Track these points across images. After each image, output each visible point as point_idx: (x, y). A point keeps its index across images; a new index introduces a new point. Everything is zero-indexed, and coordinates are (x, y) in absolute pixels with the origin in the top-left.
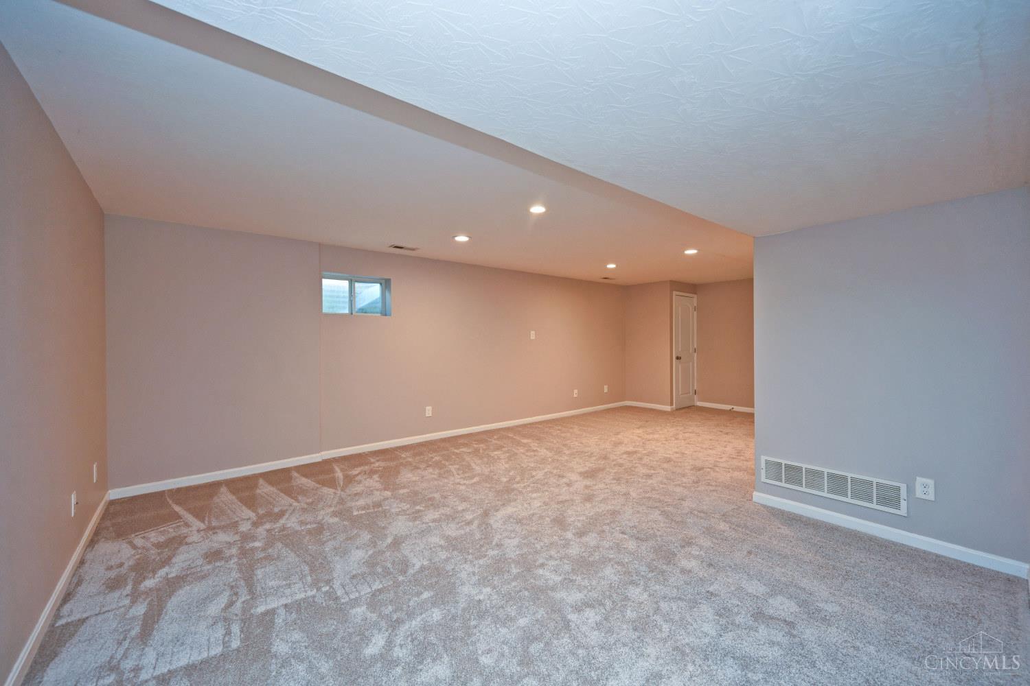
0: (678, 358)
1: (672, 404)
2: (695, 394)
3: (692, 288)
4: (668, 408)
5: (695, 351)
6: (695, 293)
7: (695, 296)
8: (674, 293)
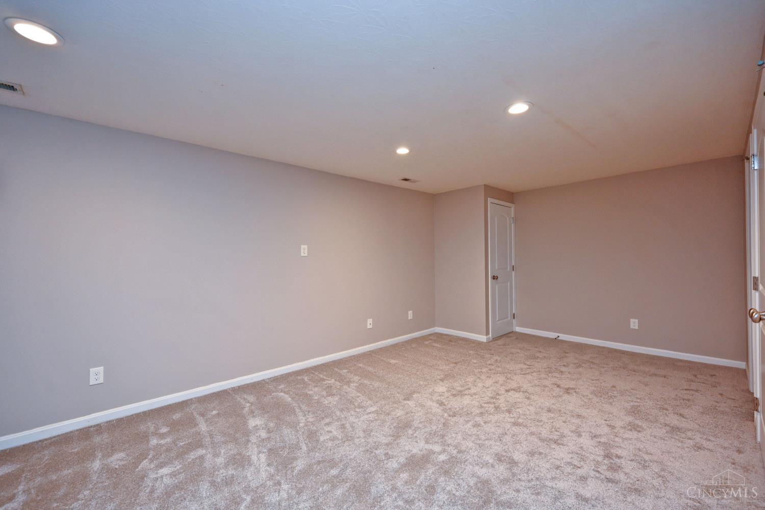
0: (494, 278)
1: (487, 334)
2: (514, 318)
3: (509, 196)
4: (483, 338)
5: (513, 270)
6: (513, 203)
7: (513, 206)
8: (490, 200)
